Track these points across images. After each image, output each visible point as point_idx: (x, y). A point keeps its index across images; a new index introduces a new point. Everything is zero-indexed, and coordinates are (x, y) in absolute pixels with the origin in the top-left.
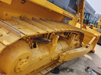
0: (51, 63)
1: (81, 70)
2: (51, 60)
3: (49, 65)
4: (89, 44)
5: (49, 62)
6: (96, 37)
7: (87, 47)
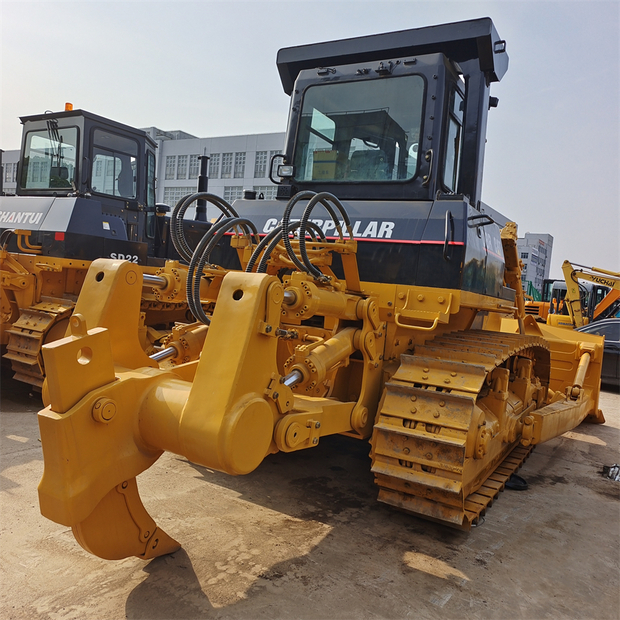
0: (503, 453)
1: (587, 476)
2: (504, 441)
3: (501, 458)
4: (578, 386)
5: (500, 451)
6: (591, 353)
7: (575, 397)
